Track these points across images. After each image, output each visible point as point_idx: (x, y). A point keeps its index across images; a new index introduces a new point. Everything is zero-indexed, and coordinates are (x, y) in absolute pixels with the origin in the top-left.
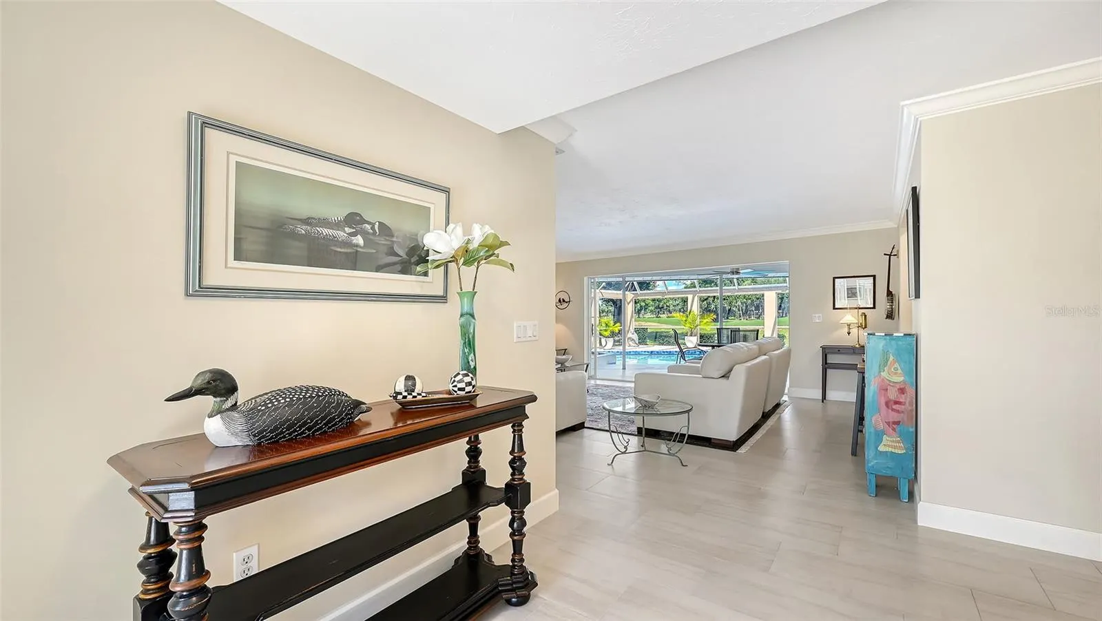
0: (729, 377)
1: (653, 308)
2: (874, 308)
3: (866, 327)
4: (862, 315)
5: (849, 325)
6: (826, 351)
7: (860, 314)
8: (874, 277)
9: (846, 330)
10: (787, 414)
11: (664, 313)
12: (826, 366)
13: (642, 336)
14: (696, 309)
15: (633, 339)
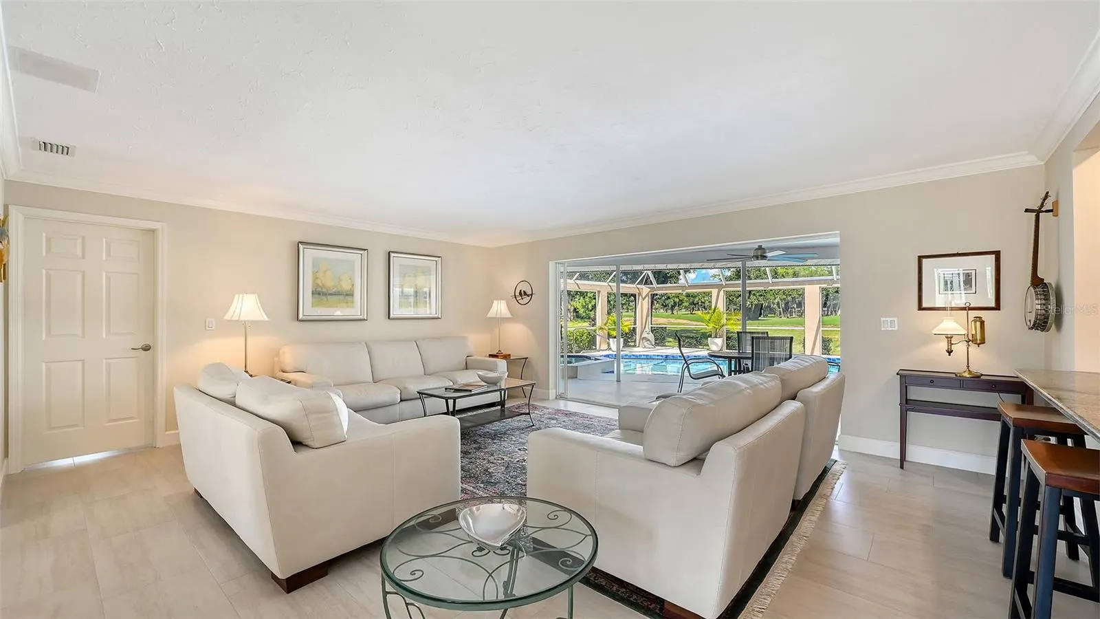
0: (704, 460)
1: (687, 304)
2: (997, 307)
4: (974, 321)
5: (949, 338)
6: (907, 380)
7: (971, 319)
8: (997, 254)
9: (944, 345)
10: (840, 494)
11: (699, 310)
12: (908, 405)
13: (660, 336)
14: (721, 306)
15: (649, 340)
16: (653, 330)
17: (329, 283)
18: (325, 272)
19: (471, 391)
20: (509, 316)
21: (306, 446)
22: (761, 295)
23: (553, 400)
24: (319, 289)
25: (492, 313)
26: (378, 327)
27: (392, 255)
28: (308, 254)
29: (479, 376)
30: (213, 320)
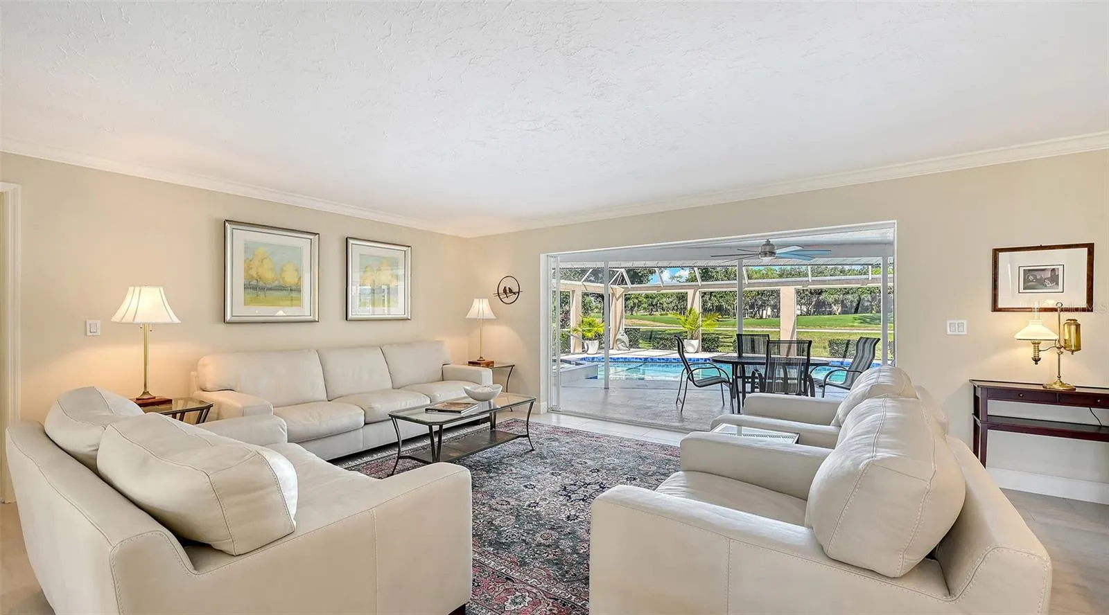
2: (1089, 308)
3: (1078, 348)
4: (1067, 324)
5: (1036, 344)
6: (982, 392)
7: (1063, 321)
8: (1091, 247)
9: (1029, 352)
11: (657, 311)
12: (983, 422)
13: (635, 337)
14: (697, 307)
15: (623, 342)
16: (627, 331)
17: (268, 275)
18: (262, 261)
19: (460, 412)
20: (494, 317)
21: (221, 551)
22: (722, 297)
23: (544, 414)
24: (254, 282)
25: (472, 314)
26: (332, 329)
27: (351, 242)
28: (239, 239)
29: (466, 391)
30: (99, 322)
